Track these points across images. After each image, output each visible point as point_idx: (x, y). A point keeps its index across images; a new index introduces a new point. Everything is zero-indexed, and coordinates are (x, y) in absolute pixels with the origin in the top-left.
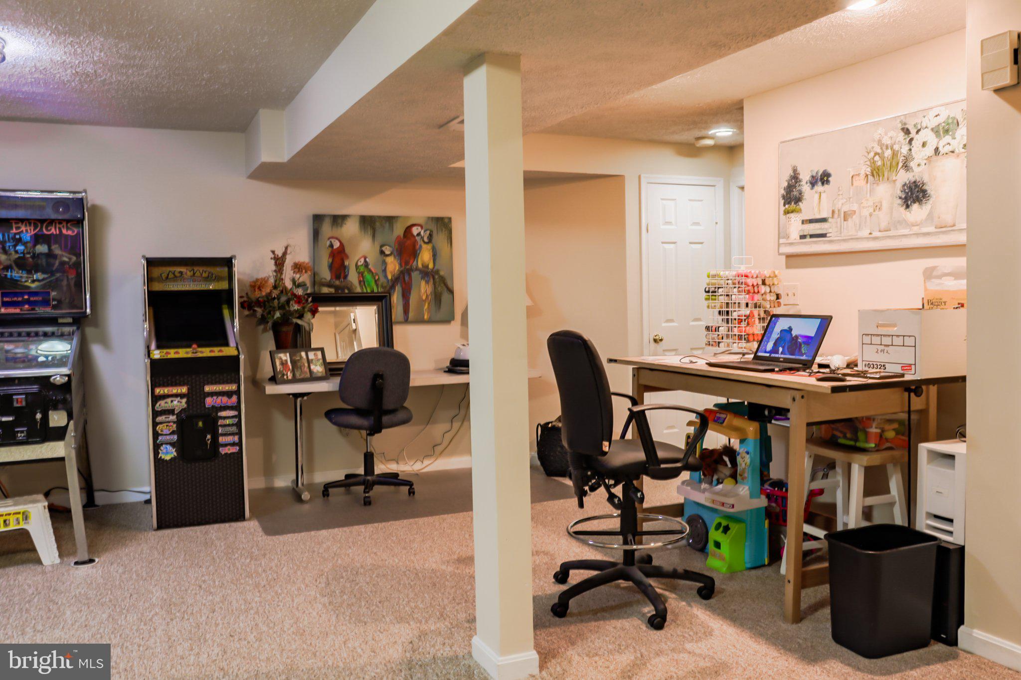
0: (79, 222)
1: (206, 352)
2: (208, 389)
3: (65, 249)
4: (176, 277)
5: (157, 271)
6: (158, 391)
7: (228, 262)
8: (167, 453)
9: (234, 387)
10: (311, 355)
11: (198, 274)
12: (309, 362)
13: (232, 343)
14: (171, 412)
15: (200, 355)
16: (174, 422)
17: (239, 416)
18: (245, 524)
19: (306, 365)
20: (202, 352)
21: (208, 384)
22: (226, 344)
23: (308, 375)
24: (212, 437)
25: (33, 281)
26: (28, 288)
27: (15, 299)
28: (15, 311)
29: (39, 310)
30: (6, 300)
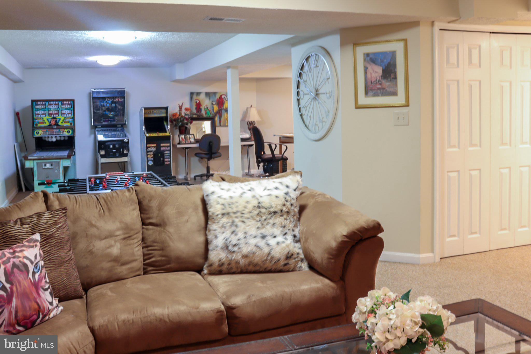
0: (124, 97)
2: (162, 145)
3: (120, 105)
4: (151, 113)
5: (147, 111)
6: (148, 145)
7: (167, 108)
8: (150, 163)
9: (168, 145)
10: (190, 136)
11: (158, 112)
13: (168, 132)
14: (151, 151)
16: (152, 154)
17: (170, 153)
19: (189, 139)
20: (160, 134)
21: (162, 143)
22: (166, 132)
23: (190, 142)
24: (163, 159)
25: (111, 115)
26: (110, 116)
27: (106, 120)
28: (106, 123)
29: (113, 123)
30: (104, 120)
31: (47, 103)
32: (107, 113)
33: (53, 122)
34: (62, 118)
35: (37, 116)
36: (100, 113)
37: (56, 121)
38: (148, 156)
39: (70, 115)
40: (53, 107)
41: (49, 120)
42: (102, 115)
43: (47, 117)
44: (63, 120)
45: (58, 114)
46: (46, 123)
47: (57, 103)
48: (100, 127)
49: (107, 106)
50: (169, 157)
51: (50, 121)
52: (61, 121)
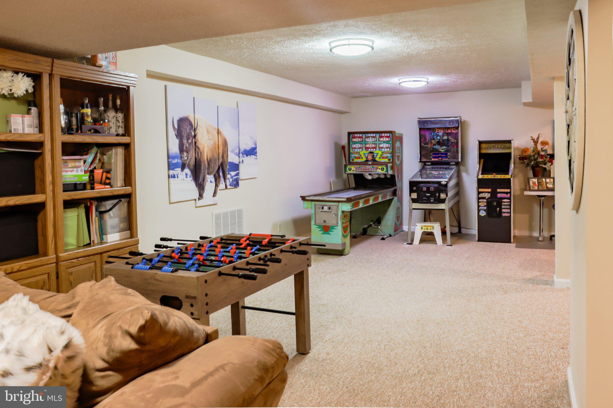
0: (457, 128)
1: (499, 177)
2: (498, 190)
3: (452, 137)
4: (491, 147)
5: (483, 146)
6: (480, 190)
7: (509, 142)
8: (482, 213)
9: (508, 190)
10: (548, 180)
11: (499, 146)
12: (546, 183)
13: (510, 174)
14: (484, 198)
15: (496, 177)
16: (486, 202)
17: (510, 202)
18: (511, 244)
19: (545, 184)
20: (497, 176)
21: (498, 189)
22: (508, 174)
23: (545, 188)
24: (499, 209)
25: (442, 149)
26: (440, 151)
27: (437, 156)
28: (437, 160)
29: (444, 159)
30: (434, 156)
31: (364, 136)
32: (437, 147)
33: (370, 158)
34: (380, 153)
35: (354, 150)
36: (429, 147)
37: (373, 156)
38: (480, 204)
39: (388, 149)
40: (370, 140)
41: (366, 154)
42: (431, 149)
43: (364, 151)
44: (381, 155)
45: (375, 148)
46: (362, 158)
47: (374, 135)
48: (430, 164)
49: (437, 139)
50: (508, 207)
51: (367, 156)
52: (379, 156)
